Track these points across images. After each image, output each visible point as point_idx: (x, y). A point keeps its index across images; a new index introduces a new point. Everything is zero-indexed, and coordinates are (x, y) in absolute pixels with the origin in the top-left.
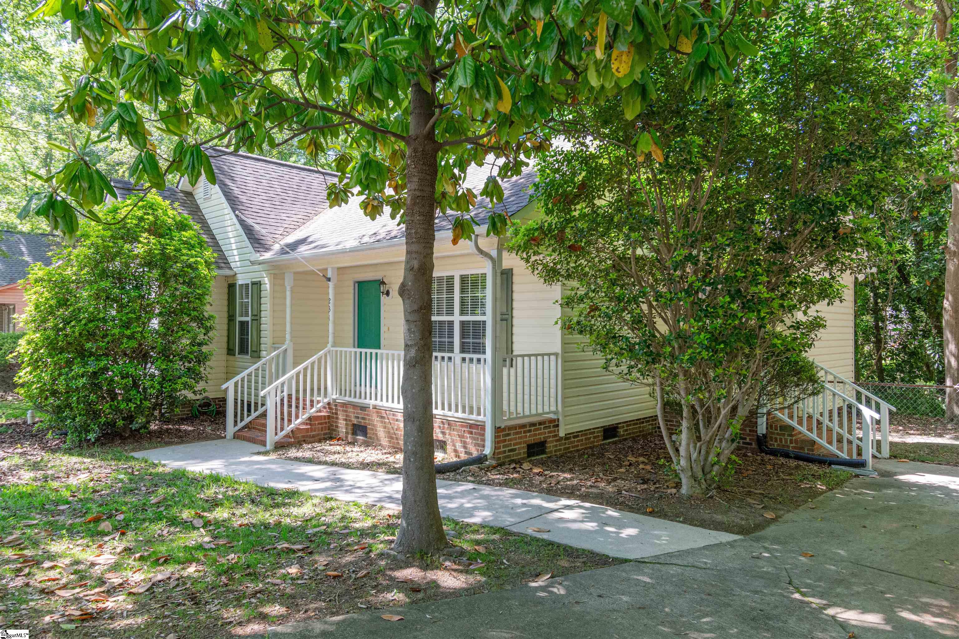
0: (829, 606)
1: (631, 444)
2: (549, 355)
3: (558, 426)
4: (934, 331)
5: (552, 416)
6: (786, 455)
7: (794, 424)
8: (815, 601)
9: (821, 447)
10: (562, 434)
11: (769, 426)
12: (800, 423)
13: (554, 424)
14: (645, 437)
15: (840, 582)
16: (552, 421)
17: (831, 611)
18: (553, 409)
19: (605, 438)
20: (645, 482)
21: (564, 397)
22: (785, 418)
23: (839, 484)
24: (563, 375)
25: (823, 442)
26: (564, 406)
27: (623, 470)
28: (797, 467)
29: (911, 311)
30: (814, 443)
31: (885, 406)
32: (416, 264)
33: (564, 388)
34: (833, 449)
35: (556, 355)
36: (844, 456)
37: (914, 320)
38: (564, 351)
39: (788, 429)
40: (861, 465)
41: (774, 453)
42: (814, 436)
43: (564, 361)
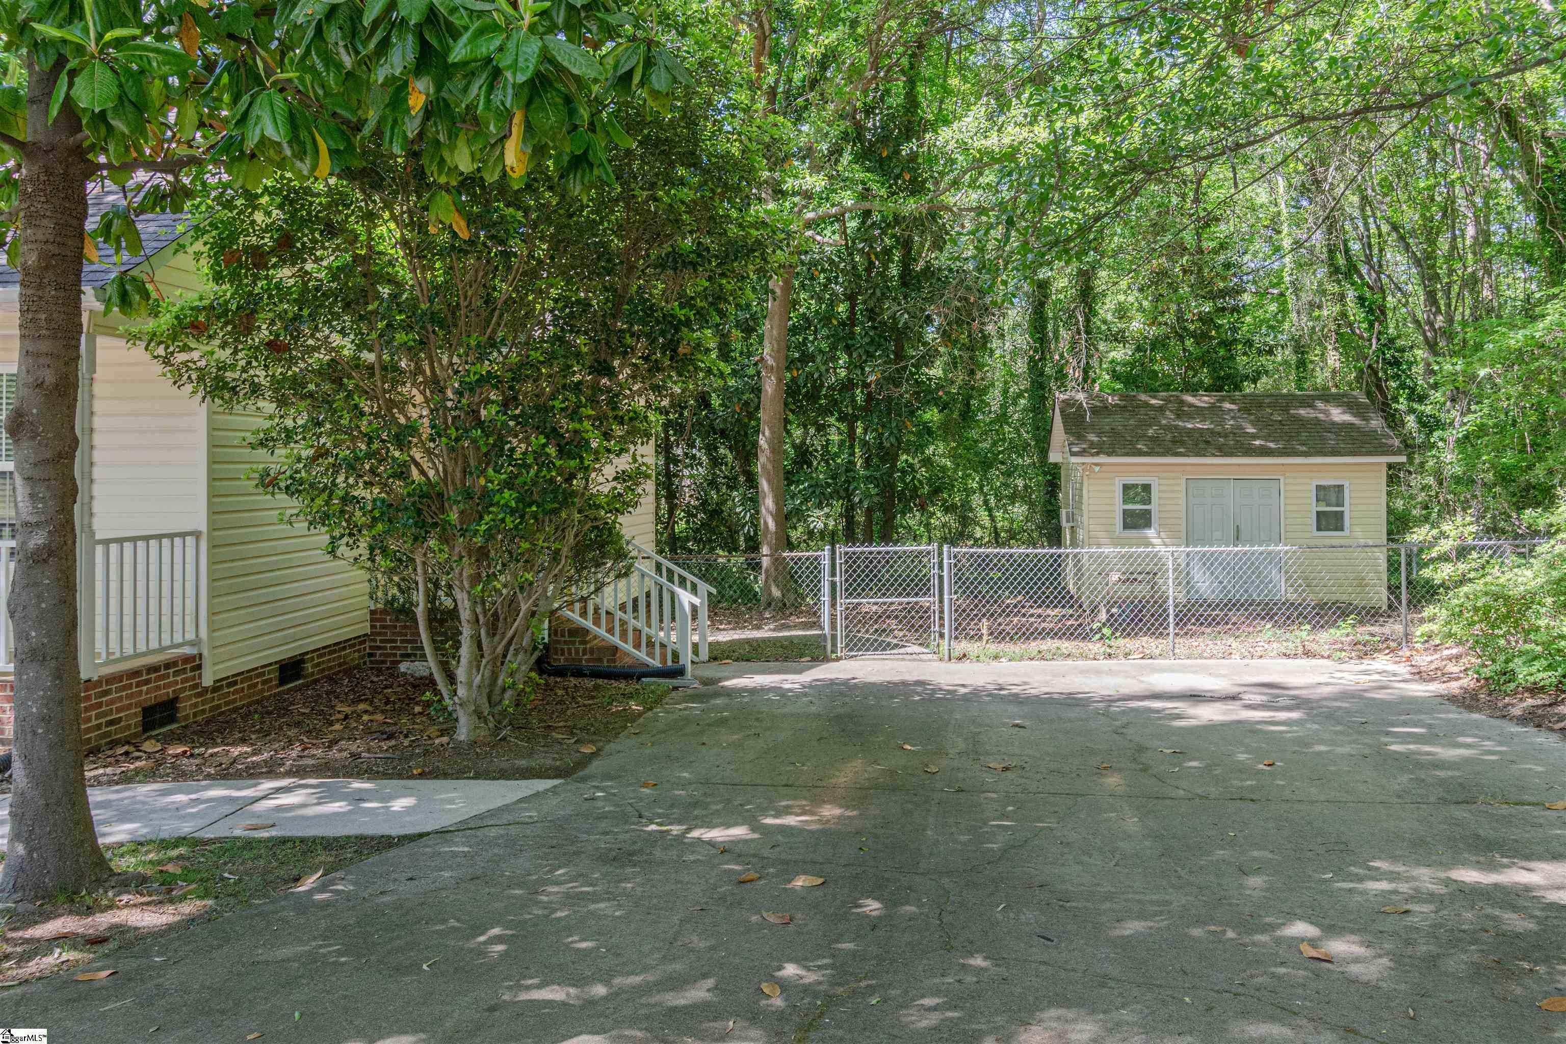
0: (689, 830)
1: (327, 687)
2: (183, 535)
3: (199, 667)
4: (742, 479)
5: (187, 650)
6: (579, 673)
7: (588, 624)
8: (676, 829)
9: (627, 654)
10: (207, 681)
11: (553, 631)
12: (597, 622)
13: (194, 663)
14: (348, 672)
15: (696, 804)
16: (188, 659)
17: (695, 834)
18: (190, 636)
19: (282, 682)
20: (390, 737)
21: (212, 613)
22: (575, 616)
23: (658, 701)
24: (210, 572)
25: (629, 647)
26: (212, 630)
27: (337, 727)
28: (596, 687)
29: (711, 449)
30: (615, 649)
31: (704, 587)
32: (49, 377)
33: (213, 595)
34: (642, 655)
35: (197, 535)
36: (656, 663)
37: (716, 462)
38: (213, 527)
39: (580, 633)
40: (679, 672)
41: (561, 672)
42: (616, 640)
43: (213, 546)
